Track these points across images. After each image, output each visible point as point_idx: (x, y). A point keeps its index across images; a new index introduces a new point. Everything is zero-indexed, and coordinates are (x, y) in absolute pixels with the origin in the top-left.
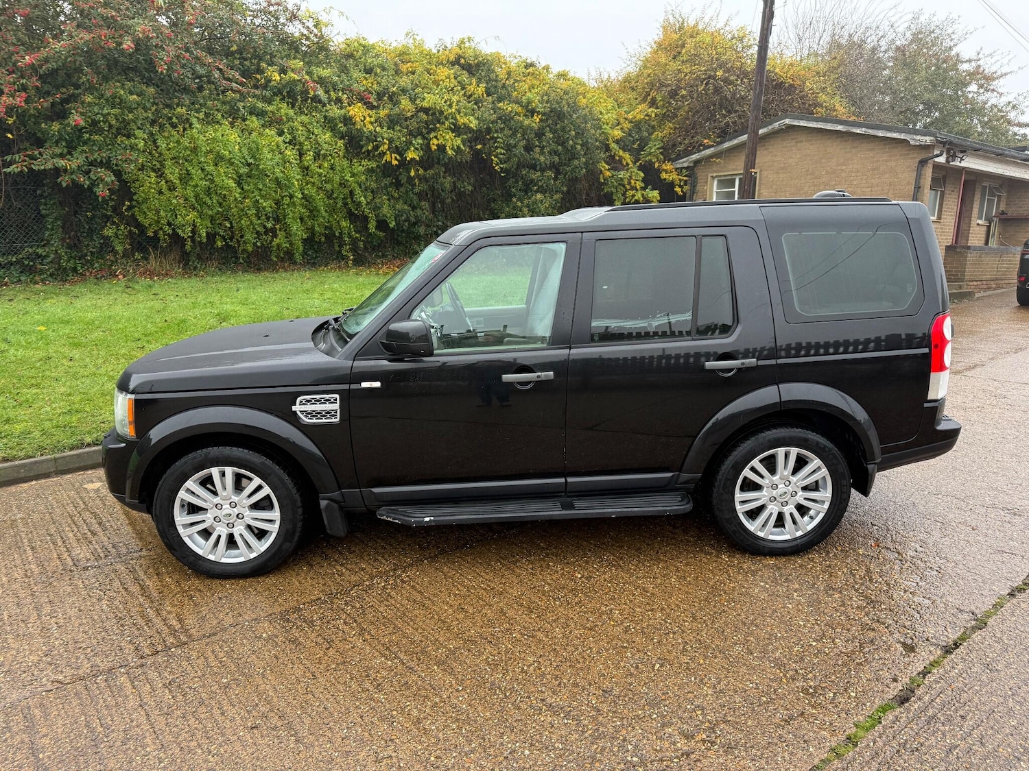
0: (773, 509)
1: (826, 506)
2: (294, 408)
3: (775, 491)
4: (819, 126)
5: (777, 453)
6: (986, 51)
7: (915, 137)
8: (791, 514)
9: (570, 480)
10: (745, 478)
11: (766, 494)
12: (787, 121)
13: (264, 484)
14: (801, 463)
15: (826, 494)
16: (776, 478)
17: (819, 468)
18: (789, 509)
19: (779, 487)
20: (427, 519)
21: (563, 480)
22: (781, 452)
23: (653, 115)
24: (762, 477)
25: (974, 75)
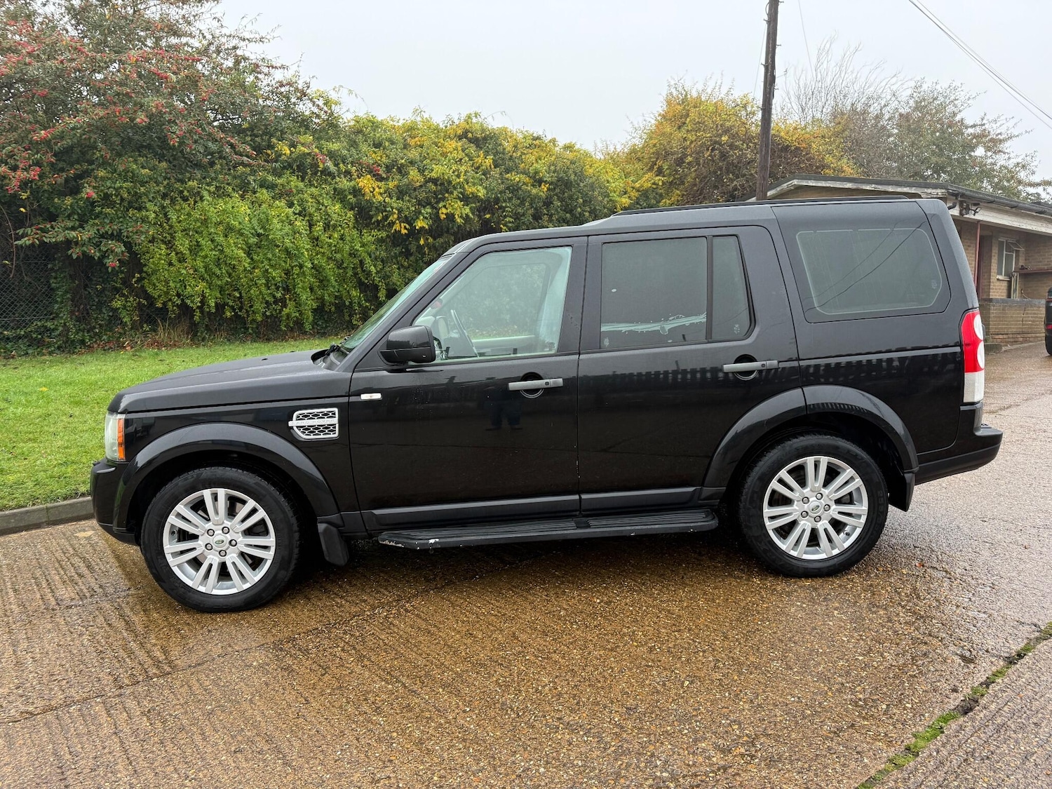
0: (805, 525)
1: (863, 520)
2: (290, 424)
3: (806, 505)
4: (828, 185)
5: (806, 463)
6: (990, 117)
7: (926, 190)
8: (826, 530)
9: (584, 496)
10: (774, 492)
11: (797, 508)
12: (796, 182)
13: (258, 506)
14: (832, 473)
15: (862, 508)
16: (807, 491)
17: (852, 479)
18: (824, 525)
19: (811, 500)
20: (432, 541)
21: (577, 497)
22: (810, 461)
23: (660, 184)
24: (791, 489)
25: (981, 137)
